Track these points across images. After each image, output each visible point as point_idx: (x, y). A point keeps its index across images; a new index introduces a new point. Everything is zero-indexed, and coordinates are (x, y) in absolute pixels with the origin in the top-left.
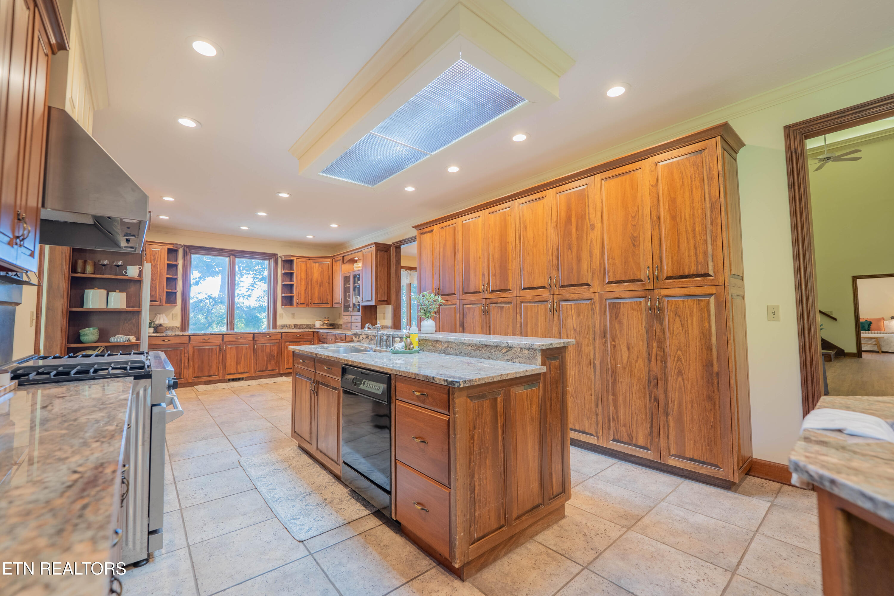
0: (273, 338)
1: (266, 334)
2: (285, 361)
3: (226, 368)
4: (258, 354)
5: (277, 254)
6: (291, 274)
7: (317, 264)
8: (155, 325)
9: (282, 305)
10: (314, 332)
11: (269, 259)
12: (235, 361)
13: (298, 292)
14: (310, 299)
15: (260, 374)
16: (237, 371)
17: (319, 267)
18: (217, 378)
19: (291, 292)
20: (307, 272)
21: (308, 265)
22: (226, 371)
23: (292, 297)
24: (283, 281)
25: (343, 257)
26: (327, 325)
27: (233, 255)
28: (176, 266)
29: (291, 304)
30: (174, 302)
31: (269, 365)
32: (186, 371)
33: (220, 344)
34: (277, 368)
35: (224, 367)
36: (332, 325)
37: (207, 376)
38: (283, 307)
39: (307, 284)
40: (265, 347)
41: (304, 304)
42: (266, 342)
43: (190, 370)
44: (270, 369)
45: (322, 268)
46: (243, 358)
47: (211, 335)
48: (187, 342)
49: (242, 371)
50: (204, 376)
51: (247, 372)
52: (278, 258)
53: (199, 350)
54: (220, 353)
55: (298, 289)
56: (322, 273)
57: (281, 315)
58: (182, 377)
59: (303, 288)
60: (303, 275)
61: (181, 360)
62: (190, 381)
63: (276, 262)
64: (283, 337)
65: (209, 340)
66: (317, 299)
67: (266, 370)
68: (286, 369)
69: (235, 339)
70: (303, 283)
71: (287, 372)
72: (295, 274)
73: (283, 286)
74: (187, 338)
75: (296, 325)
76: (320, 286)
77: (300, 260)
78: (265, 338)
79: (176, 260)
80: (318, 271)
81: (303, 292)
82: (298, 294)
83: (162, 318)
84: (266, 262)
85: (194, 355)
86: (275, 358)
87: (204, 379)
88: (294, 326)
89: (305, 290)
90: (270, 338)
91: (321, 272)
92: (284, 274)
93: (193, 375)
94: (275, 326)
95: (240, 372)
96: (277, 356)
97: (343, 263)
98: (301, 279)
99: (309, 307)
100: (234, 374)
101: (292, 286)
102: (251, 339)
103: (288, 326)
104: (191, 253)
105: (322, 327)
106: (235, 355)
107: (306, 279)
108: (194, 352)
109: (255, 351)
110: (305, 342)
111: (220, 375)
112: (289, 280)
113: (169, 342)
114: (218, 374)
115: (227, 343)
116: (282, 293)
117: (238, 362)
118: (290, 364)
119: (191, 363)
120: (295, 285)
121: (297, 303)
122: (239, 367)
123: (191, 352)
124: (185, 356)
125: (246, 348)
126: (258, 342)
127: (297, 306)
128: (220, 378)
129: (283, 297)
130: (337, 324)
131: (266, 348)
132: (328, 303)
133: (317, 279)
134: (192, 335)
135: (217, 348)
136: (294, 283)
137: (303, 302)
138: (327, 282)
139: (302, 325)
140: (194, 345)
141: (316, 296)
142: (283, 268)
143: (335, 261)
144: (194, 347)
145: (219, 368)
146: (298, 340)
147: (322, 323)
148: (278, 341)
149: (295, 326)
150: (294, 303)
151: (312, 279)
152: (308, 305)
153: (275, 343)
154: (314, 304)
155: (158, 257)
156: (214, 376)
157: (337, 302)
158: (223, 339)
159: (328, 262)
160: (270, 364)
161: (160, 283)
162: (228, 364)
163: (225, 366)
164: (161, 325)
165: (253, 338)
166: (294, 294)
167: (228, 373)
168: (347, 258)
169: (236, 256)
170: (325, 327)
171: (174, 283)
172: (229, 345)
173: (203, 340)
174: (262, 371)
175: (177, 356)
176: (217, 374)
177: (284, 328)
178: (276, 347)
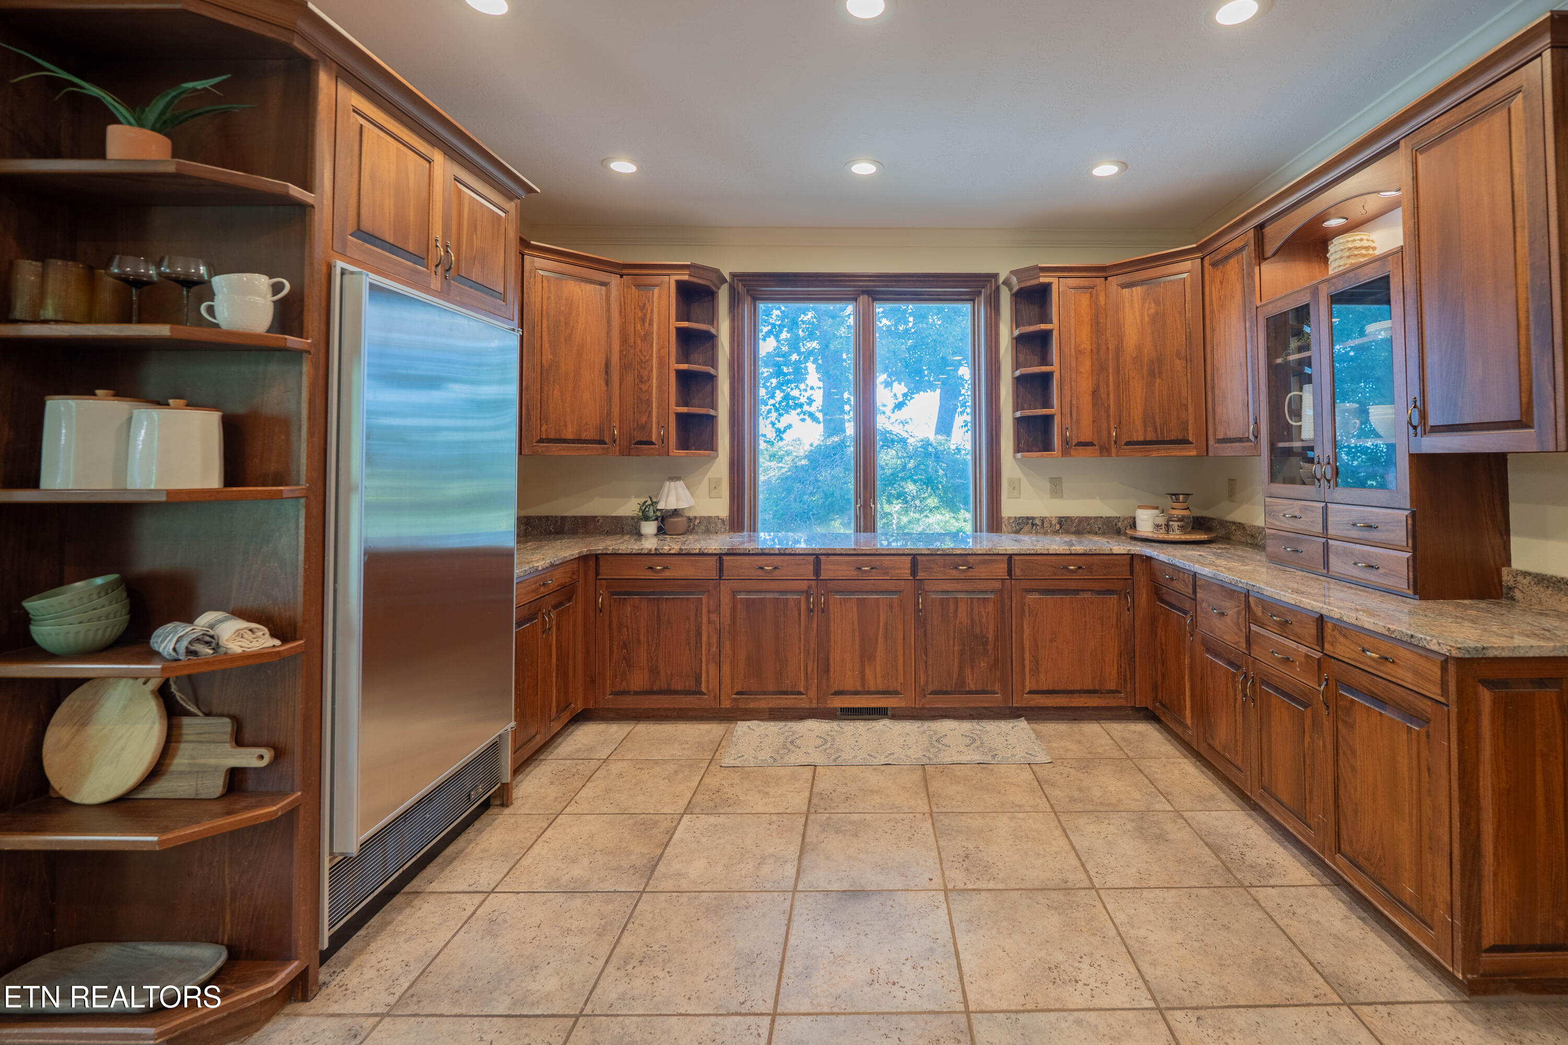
0: (981, 572)
1: (958, 559)
2: (1027, 663)
3: (828, 671)
4: (929, 628)
5: (995, 276)
6: (1043, 339)
7: (1138, 291)
8: (659, 514)
9: (1018, 449)
10: (1132, 556)
11: (971, 298)
12: (857, 647)
13: (1067, 398)
14: (1112, 425)
15: (940, 703)
16: (863, 685)
17: (1144, 299)
18: (803, 703)
19: (1047, 404)
20: (1098, 323)
21: (1102, 299)
22: (828, 679)
23: (1047, 420)
24: (1017, 365)
25: (1260, 227)
26: (1182, 528)
27: (864, 292)
28: (709, 339)
29: (1046, 446)
30: (710, 445)
31: (968, 672)
32: (713, 668)
33: (809, 587)
34: (997, 687)
35: (825, 668)
36: (1199, 524)
37: (775, 693)
38: (1019, 455)
39: (1100, 368)
40: (952, 607)
41: (1091, 444)
42: (956, 586)
43: (726, 668)
44: (973, 687)
45: (1157, 303)
46: (881, 639)
47: (780, 554)
48: (714, 575)
49: (881, 688)
50: (764, 693)
51: (896, 693)
52: (998, 288)
53: (749, 603)
54: (810, 619)
55: (1067, 388)
56: (1158, 321)
57: (1015, 485)
58: (704, 689)
59: (1085, 386)
60: (1084, 338)
61: (699, 634)
62: (726, 704)
63: (994, 304)
64: (1017, 572)
65: (777, 572)
66: (1139, 423)
67: (960, 689)
68: (1030, 692)
69: (853, 573)
70: (1086, 366)
71: (1032, 704)
72: (1055, 334)
73: (1019, 381)
74: (713, 561)
75: (1067, 518)
76: (1152, 374)
77: (1071, 281)
78: (954, 573)
79: (712, 318)
80: (1142, 316)
81: (1086, 401)
82: (1067, 410)
83: (673, 492)
84: (966, 307)
85: (734, 618)
86: (990, 647)
87: (764, 703)
88: (1060, 523)
89: (1095, 393)
90: (970, 574)
91: (1154, 319)
92: (1021, 341)
93: (732, 687)
94: (995, 523)
95: (872, 688)
96: (996, 640)
97: (1261, 257)
98: (1079, 352)
99: (1110, 455)
100: (856, 693)
101: (1046, 379)
102: (906, 572)
103: (1037, 522)
104: (755, 299)
105: (1161, 535)
106: (856, 627)
107: (1097, 349)
108: (734, 609)
109: (921, 622)
110: (1099, 592)
111: (813, 693)
112: (1037, 359)
113: (667, 574)
114: (807, 689)
115: (831, 585)
116: (1016, 408)
117: (866, 655)
118: (1042, 677)
119: (727, 646)
120: (1056, 377)
121: (1066, 443)
122: (868, 672)
123: (726, 610)
124: (709, 622)
125: (891, 607)
126: (928, 586)
127: (1066, 452)
128: (811, 702)
129: (1018, 422)
130: (1224, 524)
131: (956, 610)
132: (1185, 442)
133: (1139, 348)
134: (726, 554)
135: (799, 601)
136: (1055, 368)
137: (1086, 435)
138: (1178, 354)
139: (1088, 519)
140: (736, 585)
141: (1137, 412)
142: (1017, 321)
143: (1214, 264)
144: (734, 593)
145: (809, 669)
146: (1072, 585)
147: (1161, 521)
148: (998, 585)
149: (1065, 525)
150: (1056, 441)
151: (1119, 351)
152: (1105, 450)
153: (986, 592)
154: (1128, 443)
155: (652, 311)
156: (793, 693)
157: (1232, 434)
158: (817, 571)
159: (1186, 270)
160: (972, 667)
161: (660, 387)
162: (835, 657)
163: (828, 665)
164: (676, 513)
165: (914, 572)
166: (1055, 410)
167: (835, 688)
168: (1277, 235)
169: (875, 296)
170: (1176, 535)
171: (709, 387)
172: (837, 592)
173: (760, 572)
174: (946, 693)
175: (688, 618)
176: (802, 690)
177: (1027, 528)
178: (990, 608)
